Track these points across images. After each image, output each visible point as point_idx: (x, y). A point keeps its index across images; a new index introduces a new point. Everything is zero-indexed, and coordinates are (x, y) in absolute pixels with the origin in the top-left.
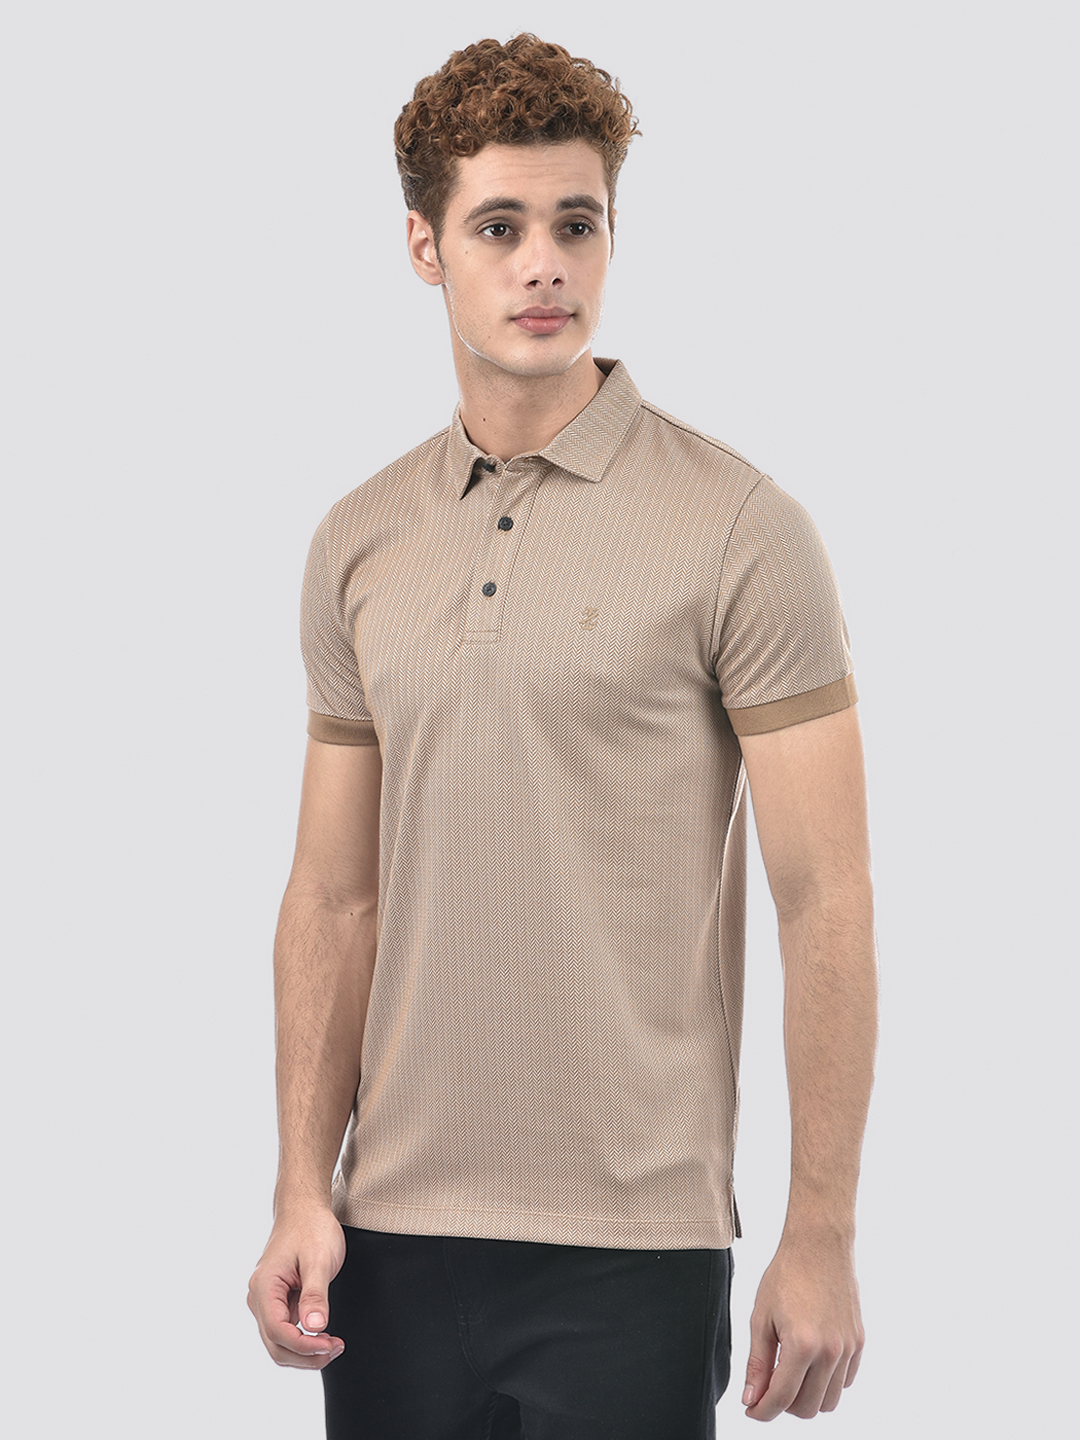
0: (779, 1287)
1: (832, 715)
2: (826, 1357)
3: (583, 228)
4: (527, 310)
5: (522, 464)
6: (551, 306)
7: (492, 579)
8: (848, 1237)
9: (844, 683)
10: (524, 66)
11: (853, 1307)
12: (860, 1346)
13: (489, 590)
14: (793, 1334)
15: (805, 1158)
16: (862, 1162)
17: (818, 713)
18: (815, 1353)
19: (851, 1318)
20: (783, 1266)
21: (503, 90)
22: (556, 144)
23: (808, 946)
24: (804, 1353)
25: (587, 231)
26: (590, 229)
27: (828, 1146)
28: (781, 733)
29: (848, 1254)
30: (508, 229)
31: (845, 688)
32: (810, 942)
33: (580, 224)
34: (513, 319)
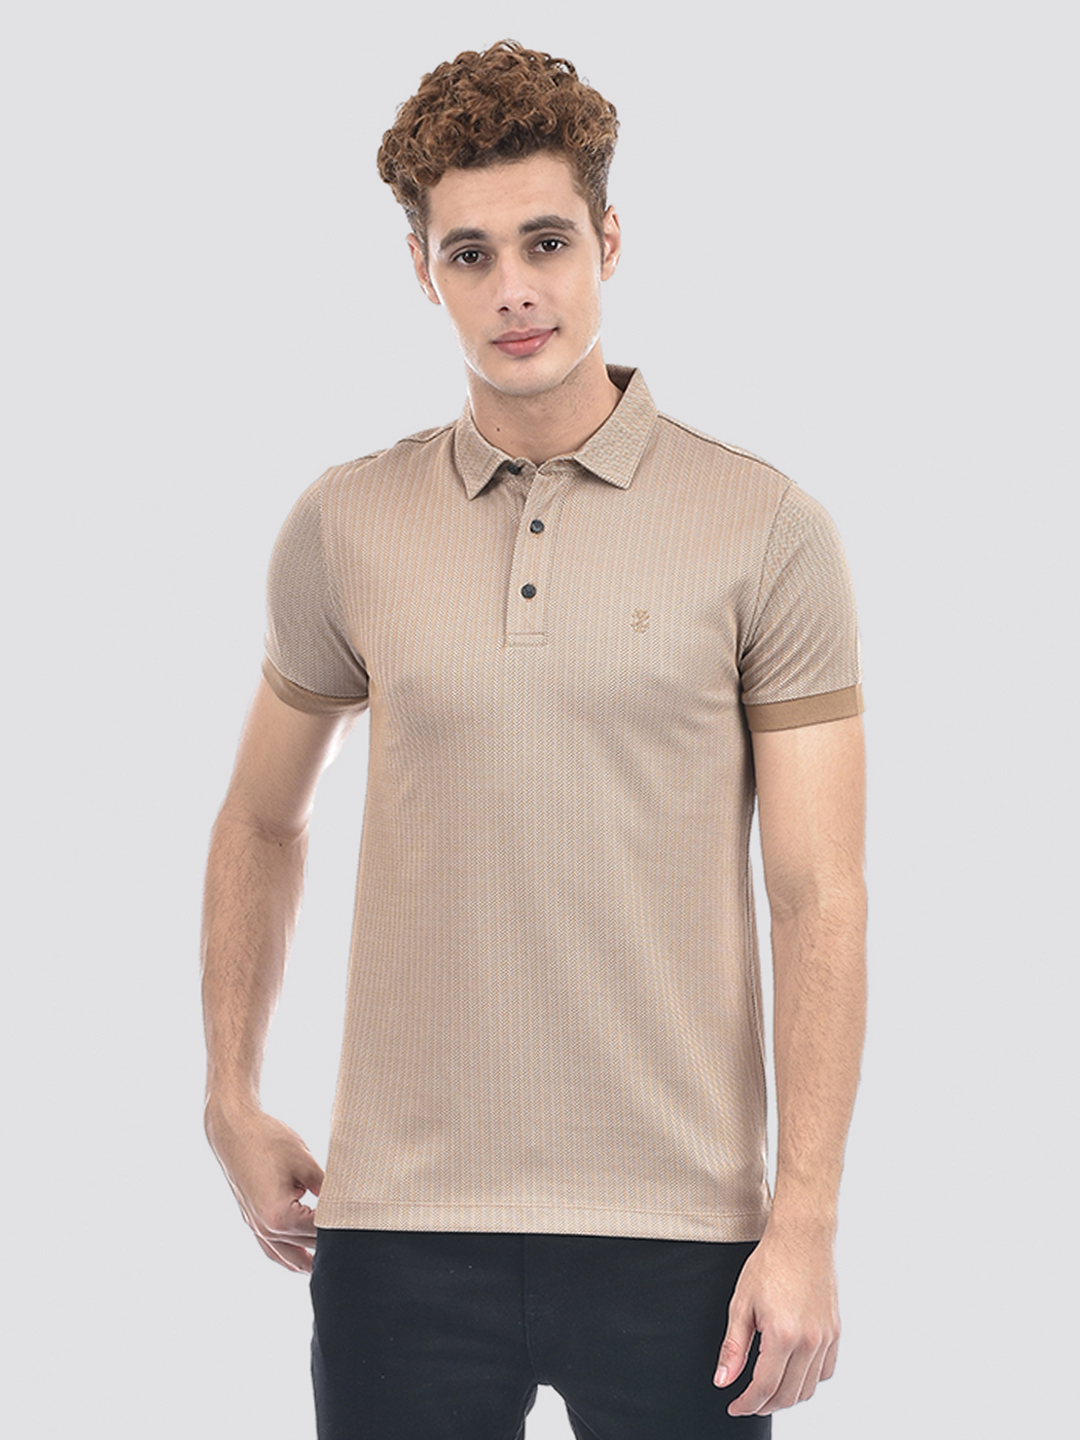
0: (763, 1276)
1: (845, 720)
2: (804, 1347)
3: (557, 242)
4: (504, 336)
5: (555, 468)
6: (527, 329)
7: (530, 581)
8: (831, 1230)
9: (854, 691)
10: (478, 86)
11: (832, 1298)
12: (836, 1336)
13: (529, 592)
14: (775, 1324)
15: (792, 1151)
16: (846, 1158)
17: (828, 718)
18: (796, 1342)
19: (829, 1308)
20: (767, 1255)
21: (449, 116)
22: (514, 163)
23: (804, 944)
24: (786, 1342)
25: (559, 245)
26: (564, 244)
27: (816, 1140)
28: (799, 731)
29: (830, 1246)
30: (480, 255)
31: (855, 698)
32: (805, 940)
33: (553, 240)
34: (495, 343)
